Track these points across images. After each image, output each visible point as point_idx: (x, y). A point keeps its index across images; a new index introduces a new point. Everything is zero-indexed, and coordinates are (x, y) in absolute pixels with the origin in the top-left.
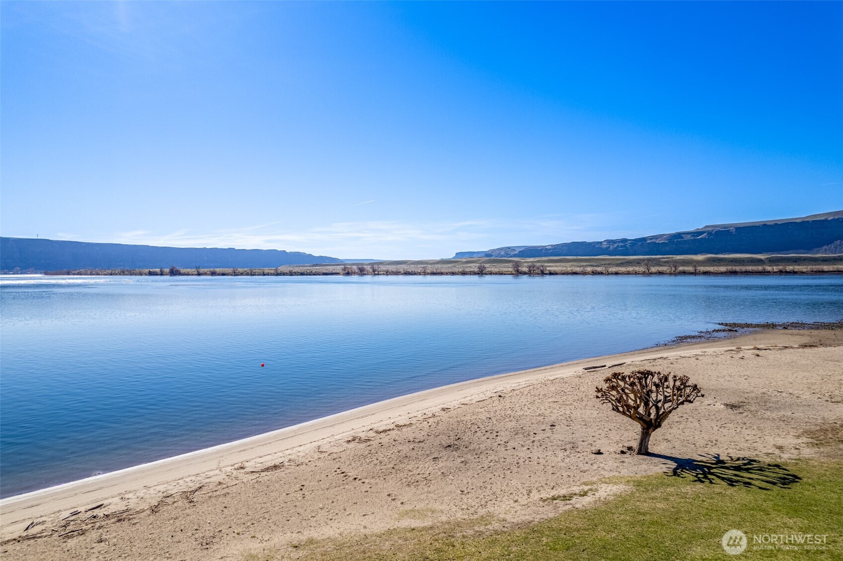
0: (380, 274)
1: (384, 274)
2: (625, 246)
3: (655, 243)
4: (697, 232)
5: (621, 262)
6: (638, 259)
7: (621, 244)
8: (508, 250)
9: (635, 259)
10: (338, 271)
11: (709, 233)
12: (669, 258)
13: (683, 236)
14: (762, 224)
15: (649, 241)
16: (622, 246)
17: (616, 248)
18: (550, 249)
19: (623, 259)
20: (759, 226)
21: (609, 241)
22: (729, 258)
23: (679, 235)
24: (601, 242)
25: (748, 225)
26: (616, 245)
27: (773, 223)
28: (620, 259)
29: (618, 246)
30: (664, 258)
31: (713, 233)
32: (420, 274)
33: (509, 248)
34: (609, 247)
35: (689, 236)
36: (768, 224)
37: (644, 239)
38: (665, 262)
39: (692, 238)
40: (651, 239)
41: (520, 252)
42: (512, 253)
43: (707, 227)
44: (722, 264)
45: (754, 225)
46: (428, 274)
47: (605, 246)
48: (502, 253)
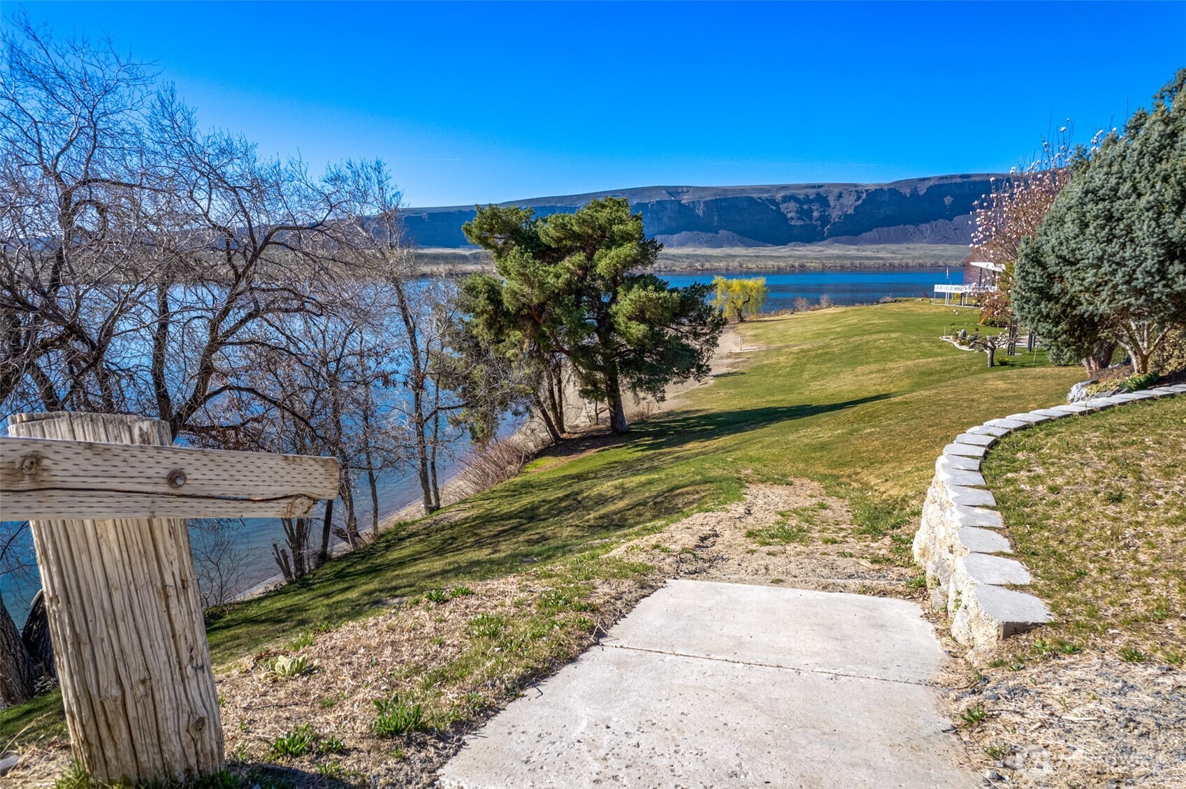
20: (454, 213)
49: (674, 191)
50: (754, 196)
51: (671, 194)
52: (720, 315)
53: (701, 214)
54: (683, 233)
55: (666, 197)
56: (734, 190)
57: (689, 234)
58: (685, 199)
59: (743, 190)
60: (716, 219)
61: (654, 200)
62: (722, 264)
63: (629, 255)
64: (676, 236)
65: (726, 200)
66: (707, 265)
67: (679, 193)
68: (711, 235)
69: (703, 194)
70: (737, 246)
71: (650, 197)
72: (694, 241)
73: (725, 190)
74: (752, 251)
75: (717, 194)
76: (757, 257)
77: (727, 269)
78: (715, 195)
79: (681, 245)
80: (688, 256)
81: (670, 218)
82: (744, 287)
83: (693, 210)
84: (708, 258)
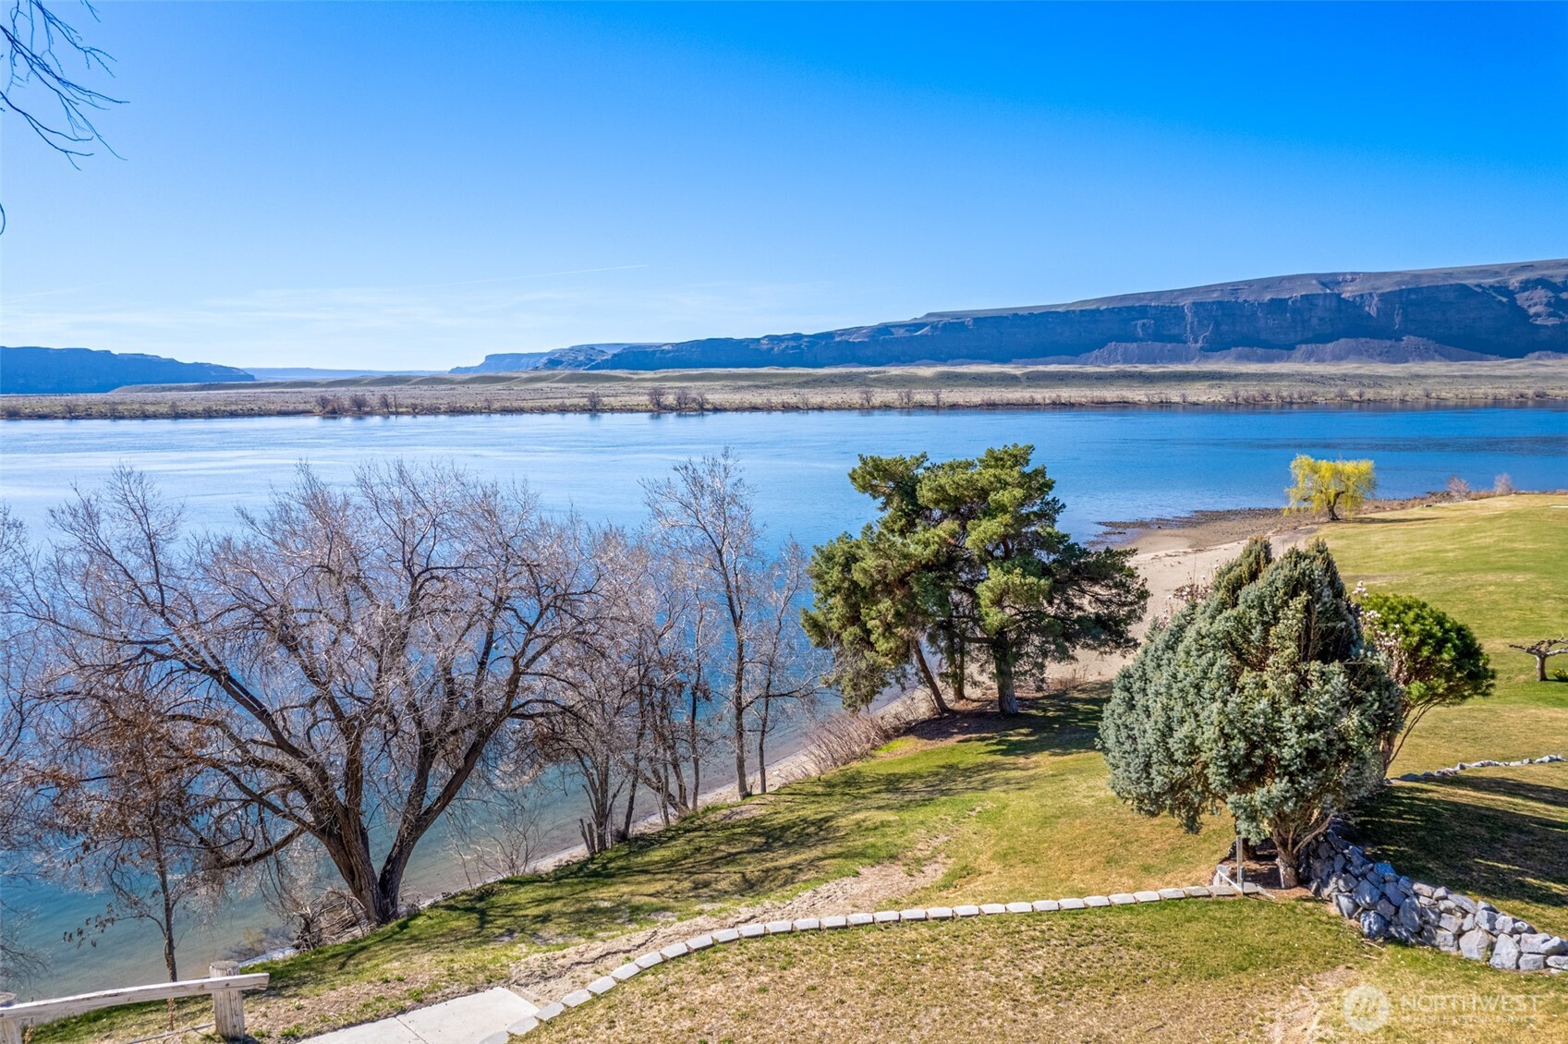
0: (402, 413)
1: (408, 413)
2: (799, 347)
3: (847, 342)
4: (914, 325)
5: (804, 379)
6: (832, 375)
7: (792, 343)
8: (592, 352)
9: (826, 375)
10: (308, 407)
11: (934, 327)
12: (880, 372)
13: (893, 330)
14: (1012, 312)
15: (838, 339)
16: (793, 348)
17: (784, 350)
18: (669, 352)
19: (808, 374)
20: (1007, 317)
21: (771, 338)
22: (971, 374)
23: (885, 329)
24: (759, 340)
25: (991, 314)
26: (783, 346)
27: (1026, 313)
28: (803, 375)
29: (787, 347)
30: (872, 373)
31: (940, 326)
32: (481, 413)
33: (592, 347)
34: (773, 349)
35: (902, 331)
36: (1020, 313)
37: (829, 335)
38: (875, 380)
39: (907, 334)
40: (842, 335)
41: (615, 355)
42: (600, 359)
43: (929, 315)
44: (960, 383)
45: (1000, 314)
46: (496, 412)
47: (765, 345)
48: (581, 358)
49: (1330, 281)
50: (1470, 282)
51: (1325, 285)
52: (1143, 585)
53: (1373, 312)
54: (1342, 341)
55: (1318, 290)
56: (1432, 275)
57: (1352, 342)
58: (1348, 292)
59: (1449, 274)
60: (1397, 319)
61: (1297, 294)
62: (1396, 392)
63: (995, 533)
64: (1330, 345)
65: (1417, 290)
66: (1370, 394)
67: (1339, 283)
68: (1388, 343)
69: (1379, 283)
70: (1433, 359)
71: (1292, 290)
72: (1360, 353)
73: (1417, 276)
74: (1457, 368)
75: (1403, 282)
76: (1465, 377)
77: (1403, 401)
78: (1398, 283)
79: (1338, 358)
80: (1344, 378)
81: (1321, 319)
82: (1337, 474)
83: (1361, 307)
84: (1377, 381)
